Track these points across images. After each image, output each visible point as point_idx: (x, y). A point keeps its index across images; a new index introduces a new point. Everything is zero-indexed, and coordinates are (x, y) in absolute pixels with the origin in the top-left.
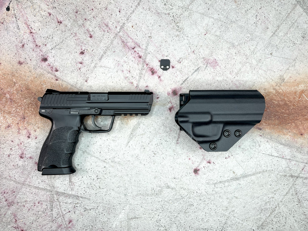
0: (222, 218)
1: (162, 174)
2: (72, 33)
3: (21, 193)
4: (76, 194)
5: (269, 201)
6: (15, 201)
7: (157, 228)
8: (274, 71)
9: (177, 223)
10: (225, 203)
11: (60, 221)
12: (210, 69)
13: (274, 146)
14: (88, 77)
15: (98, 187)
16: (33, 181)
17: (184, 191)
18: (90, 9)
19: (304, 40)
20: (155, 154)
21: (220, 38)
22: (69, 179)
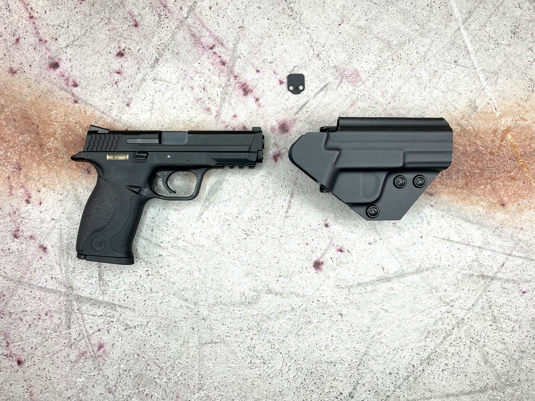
0: (360, 344)
1: (259, 269)
2: (102, 19)
3: (16, 298)
4: (111, 301)
5: (441, 318)
6: (6, 310)
7: (249, 360)
8: (460, 92)
9: (284, 351)
10: (367, 321)
11: (83, 346)
12: (347, 87)
13: (453, 223)
14: (132, 99)
15: (149, 290)
16: (37, 278)
17: (296, 299)
19: (515, 38)
20: (247, 235)
21: (365, 32)
22: (99, 274)
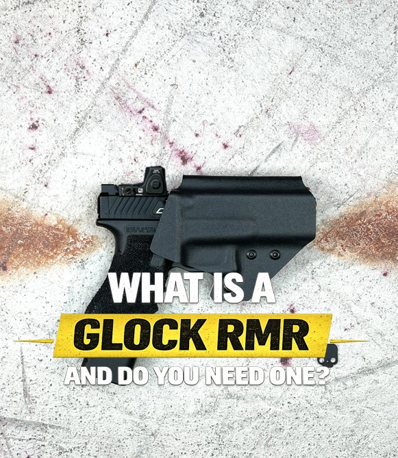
2: (9, 87)
4: (40, 421)
12: (303, 146)
14: (50, 178)
15: (85, 404)
17: (262, 402)
18: (44, 33)
21: (321, 80)
22: (24, 390)
